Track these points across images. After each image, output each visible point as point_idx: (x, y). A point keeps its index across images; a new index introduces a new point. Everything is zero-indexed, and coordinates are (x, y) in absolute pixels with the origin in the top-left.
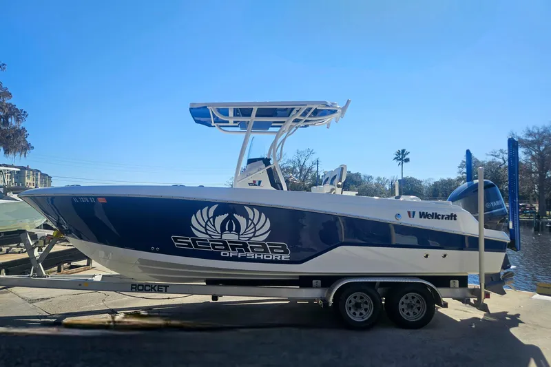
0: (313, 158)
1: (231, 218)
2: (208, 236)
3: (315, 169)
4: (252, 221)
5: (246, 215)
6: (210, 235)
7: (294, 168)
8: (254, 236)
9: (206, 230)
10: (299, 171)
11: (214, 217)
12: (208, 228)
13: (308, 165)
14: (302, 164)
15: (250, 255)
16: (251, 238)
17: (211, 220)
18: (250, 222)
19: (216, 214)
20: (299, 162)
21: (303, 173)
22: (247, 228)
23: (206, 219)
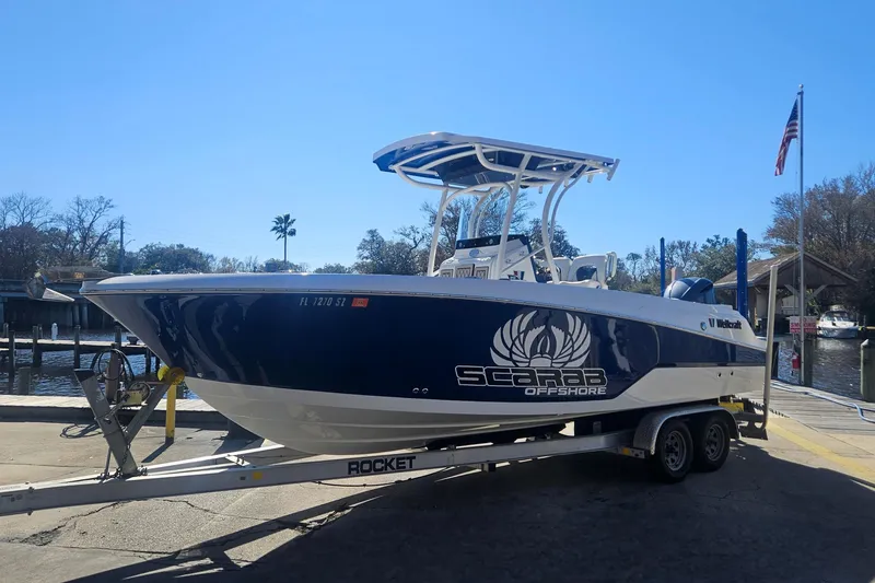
0: (112, 215)
1: (548, 332)
2: (510, 363)
3: (115, 235)
4: (571, 336)
5: (564, 327)
6: (514, 362)
7: (70, 232)
8: (570, 360)
9: (511, 352)
10: (78, 238)
11: (526, 332)
12: (514, 349)
13: (99, 229)
14: (86, 225)
15: (563, 391)
16: (566, 363)
17: (522, 336)
18: (569, 337)
19: (531, 326)
20: (82, 221)
21: (89, 242)
22: (564, 347)
23: (515, 335)
